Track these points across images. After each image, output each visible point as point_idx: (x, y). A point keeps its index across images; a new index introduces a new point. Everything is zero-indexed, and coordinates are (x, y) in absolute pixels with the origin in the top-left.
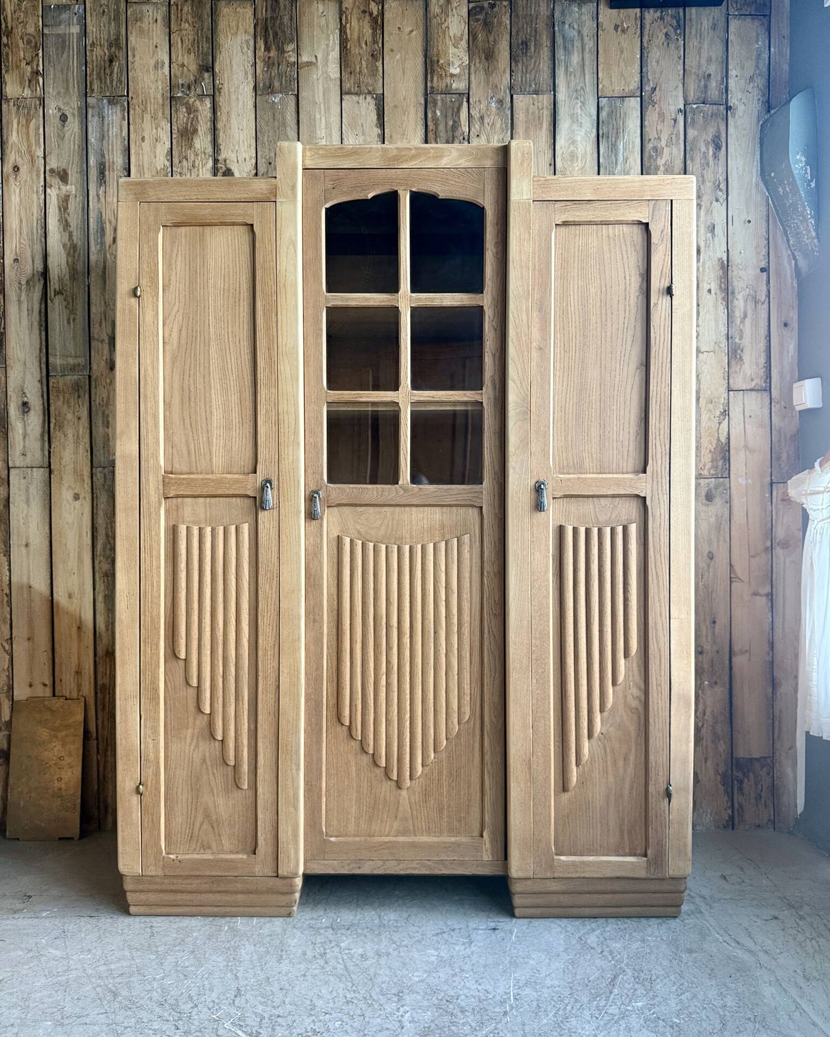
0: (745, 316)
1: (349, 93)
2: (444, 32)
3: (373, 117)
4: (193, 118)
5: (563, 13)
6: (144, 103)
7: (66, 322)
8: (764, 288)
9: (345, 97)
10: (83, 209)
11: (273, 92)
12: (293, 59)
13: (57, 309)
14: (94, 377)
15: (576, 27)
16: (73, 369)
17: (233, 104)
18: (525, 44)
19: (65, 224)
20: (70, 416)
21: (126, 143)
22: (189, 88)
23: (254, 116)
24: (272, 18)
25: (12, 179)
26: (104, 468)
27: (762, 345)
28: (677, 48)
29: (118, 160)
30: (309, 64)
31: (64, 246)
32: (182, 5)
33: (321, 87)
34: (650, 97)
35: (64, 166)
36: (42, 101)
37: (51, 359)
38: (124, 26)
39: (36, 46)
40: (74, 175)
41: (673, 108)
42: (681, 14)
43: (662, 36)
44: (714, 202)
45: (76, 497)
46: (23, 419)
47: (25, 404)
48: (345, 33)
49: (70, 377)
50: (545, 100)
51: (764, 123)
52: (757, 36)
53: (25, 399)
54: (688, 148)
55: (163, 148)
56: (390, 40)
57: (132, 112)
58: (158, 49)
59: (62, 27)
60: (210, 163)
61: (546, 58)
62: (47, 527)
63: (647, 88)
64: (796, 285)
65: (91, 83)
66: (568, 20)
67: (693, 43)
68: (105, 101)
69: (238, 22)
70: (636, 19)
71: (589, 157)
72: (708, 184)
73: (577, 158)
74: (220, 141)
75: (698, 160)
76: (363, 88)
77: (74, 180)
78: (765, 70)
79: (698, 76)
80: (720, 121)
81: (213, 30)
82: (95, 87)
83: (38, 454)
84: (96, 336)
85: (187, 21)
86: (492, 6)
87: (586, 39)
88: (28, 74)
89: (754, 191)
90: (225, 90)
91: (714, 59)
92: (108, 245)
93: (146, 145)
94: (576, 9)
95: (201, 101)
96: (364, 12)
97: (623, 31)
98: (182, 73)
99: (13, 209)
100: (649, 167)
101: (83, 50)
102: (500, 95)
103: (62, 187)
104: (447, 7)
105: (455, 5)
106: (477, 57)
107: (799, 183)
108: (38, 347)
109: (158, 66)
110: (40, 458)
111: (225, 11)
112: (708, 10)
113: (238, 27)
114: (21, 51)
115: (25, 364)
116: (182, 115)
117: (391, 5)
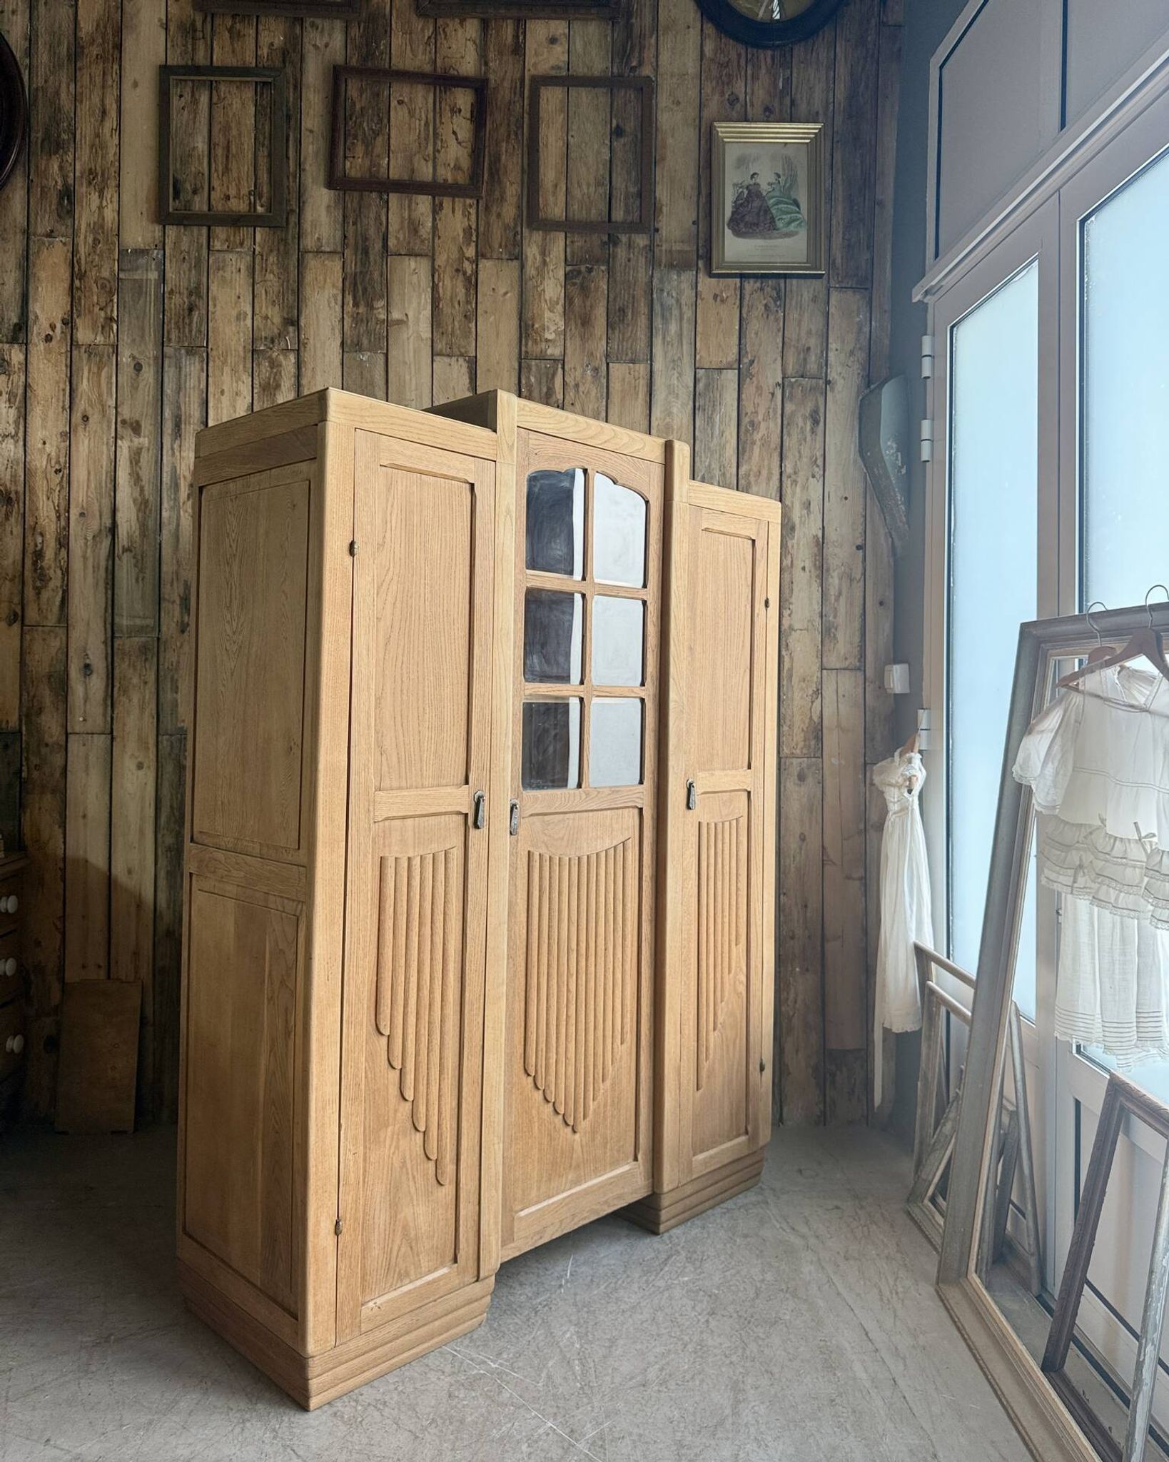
0: (840, 594)
1: (440, 354)
2: (540, 295)
3: (465, 381)
4: (276, 374)
5: (661, 281)
6: (225, 355)
7: (134, 580)
8: (860, 565)
9: (437, 359)
10: (156, 462)
11: (361, 350)
12: (383, 317)
13: (125, 567)
14: (163, 638)
15: (674, 295)
16: (141, 630)
17: (319, 361)
18: (622, 311)
19: (136, 478)
20: (135, 680)
21: (204, 395)
22: (272, 341)
23: (340, 374)
24: (361, 272)
25: (80, 429)
26: (171, 735)
27: (857, 624)
28: (777, 320)
29: (195, 411)
30: (399, 322)
31: (135, 501)
32: (268, 255)
33: (411, 346)
34: (748, 370)
35: (137, 417)
36: (116, 348)
37: (117, 620)
38: (205, 274)
39: (110, 291)
40: (147, 427)
41: (771, 382)
42: (782, 285)
43: (761, 308)
44: (811, 479)
45: (140, 766)
46: (85, 682)
47: (87, 666)
48: (438, 292)
49: (137, 639)
50: (642, 369)
51: (863, 398)
52: (859, 308)
53: (88, 661)
54: (785, 422)
55: (244, 403)
56: (485, 302)
57: (211, 364)
58: (241, 300)
59: (140, 272)
61: (643, 326)
62: (107, 797)
63: (746, 360)
64: (892, 563)
65: (168, 333)
66: (667, 287)
67: (793, 315)
68: (183, 351)
69: (325, 274)
70: (735, 289)
71: (684, 430)
72: (805, 460)
73: (673, 430)
75: (795, 437)
76: (456, 351)
77: (147, 433)
78: (865, 343)
79: (797, 348)
80: (819, 395)
81: (299, 282)
82: (173, 337)
83: (100, 720)
84: (166, 596)
85: (272, 272)
86: (590, 270)
87: (685, 308)
88: (102, 320)
89: (852, 467)
90: (310, 346)
91: (814, 332)
92: (181, 501)
93: (225, 400)
94: (675, 277)
95: (286, 356)
96: (457, 270)
97: (723, 301)
98: (266, 325)
99: (81, 462)
100: (745, 442)
101: (160, 296)
102: (596, 364)
103: (134, 439)
104: (543, 270)
105: (552, 267)
106: (573, 322)
107: (890, 469)
108: (103, 606)
109: (239, 317)
110: (102, 724)
111: (312, 263)
112: (809, 281)
113: (325, 281)
114: (95, 296)
115: (88, 624)
116: (264, 369)
117: (485, 265)
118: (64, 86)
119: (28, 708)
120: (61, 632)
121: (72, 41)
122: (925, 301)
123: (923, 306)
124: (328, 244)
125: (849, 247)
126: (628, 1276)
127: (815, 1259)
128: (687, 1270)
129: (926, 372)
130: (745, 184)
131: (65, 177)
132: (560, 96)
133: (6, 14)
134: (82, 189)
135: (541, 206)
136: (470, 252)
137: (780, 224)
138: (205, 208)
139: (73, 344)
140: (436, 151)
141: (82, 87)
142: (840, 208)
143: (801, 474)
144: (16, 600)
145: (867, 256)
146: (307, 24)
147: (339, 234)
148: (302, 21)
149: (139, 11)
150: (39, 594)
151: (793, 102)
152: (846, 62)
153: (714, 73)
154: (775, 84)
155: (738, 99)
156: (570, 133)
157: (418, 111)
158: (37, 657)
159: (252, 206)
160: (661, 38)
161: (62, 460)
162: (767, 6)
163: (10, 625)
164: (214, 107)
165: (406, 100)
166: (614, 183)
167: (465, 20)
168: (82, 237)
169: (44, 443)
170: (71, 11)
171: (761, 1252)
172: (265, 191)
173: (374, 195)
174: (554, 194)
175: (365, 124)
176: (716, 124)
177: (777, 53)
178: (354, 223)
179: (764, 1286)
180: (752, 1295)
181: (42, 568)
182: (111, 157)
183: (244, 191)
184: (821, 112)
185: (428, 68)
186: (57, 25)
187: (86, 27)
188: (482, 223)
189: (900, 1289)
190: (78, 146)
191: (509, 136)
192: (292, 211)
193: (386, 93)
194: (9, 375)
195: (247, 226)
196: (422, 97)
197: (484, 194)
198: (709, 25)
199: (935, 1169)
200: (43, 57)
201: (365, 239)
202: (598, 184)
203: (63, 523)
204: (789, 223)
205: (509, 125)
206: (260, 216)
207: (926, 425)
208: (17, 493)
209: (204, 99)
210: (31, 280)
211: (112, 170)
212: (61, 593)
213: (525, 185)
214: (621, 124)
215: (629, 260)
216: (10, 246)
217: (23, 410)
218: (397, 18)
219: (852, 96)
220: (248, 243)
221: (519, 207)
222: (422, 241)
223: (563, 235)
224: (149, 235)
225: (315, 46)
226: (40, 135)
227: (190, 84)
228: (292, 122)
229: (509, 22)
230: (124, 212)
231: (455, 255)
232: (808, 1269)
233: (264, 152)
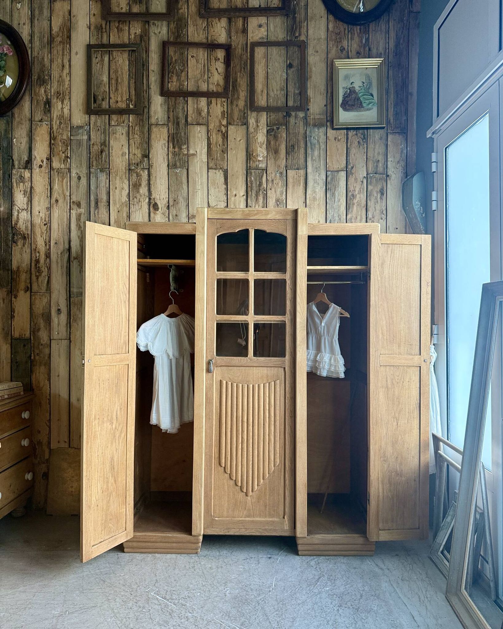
1: (212, 168)
2: (256, 140)
3: (222, 180)
4: (139, 179)
5: (310, 132)
6: (117, 172)
7: (79, 272)
9: (210, 170)
11: (176, 168)
12: (186, 152)
13: (75, 266)
15: (316, 138)
17: (158, 173)
18: (293, 146)
19: (79, 227)
20: (80, 316)
21: (108, 190)
22: (137, 165)
23: (167, 179)
24: (176, 133)
25: (55, 206)
28: (364, 148)
29: (104, 197)
30: (193, 155)
31: (79, 237)
32: (135, 127)
33: (198, 165)
34: (351, 171)
35: (79, 200)
36: (69, 170)
37: (72, 289)
38: (108, 136)
39: (67, 145)
40: (83, 204)
41: (361, 176)
42: (366, 132)
43: (356, 143)
44: (380, 220)
46: (58, 317)
47: (59, 310)
48: (210, 141)
49: (80, 298)
50: (302, 172)
51: (404, 183)
52: (401, 142)
53: (59, 308)
54: (368, 195)
55: (125, 193)
56: (231, 144)
57: (111, 176)
58: (124, 147)
59: (79, 136)
60: (147, 200)
61: (302, 153)
62: (68, 367)
63: (350, 167)
65: (92, 162)
66: (313, 135)
67: (371, 146)
68: (98, 170)
69: (160, 135)
70: (344, 135)
71: (322, 199)
72: (377, 211)
73: (316, 199)
74: (152, 190)
76: (218, 167)
77: (83, 207)
78: (405, 158)
79: (373, 161)
80: (384, 182)
81: (149, 138)
82: (94, 164)
83: (65, 333)
85: (137, 134)
86: (278, 129)
87: (321, 144)
88: (63, 158)
89: (399, 214)
90: (154, 166)
91: (381, 153)
93: (117, 191)
94: (317, 130)
95: (143, 171)
96: (219, 131)
97: (338, 140)
98: (134, 158)
99: (55, 220)
100: (350, 204)
101: (88, 147)
102: (281, 170)
103: (78, 210)
104: (257, 129)
105: (261, 128)
106: (270, 152)
107: (417, 214)
108: (66, 283)
109: (123, 154)
110: (66, 335)
111: (154, 129)
112: (378, 130)
113: (160, 137)
114: (60, 147)
115: (59, 291)
116: (134, 177)
117: (230, 127)
118: (46, 55)
119: (34, 329)
120: (48, 295)
121: (49, 36)
122: (433, 137)
123: (432, 139)
124: (161, 121)
125: (396, 114)
126: (301, 587)
127: (388, 580)
128: (328, 584)
129: (434, 169)
130: (348, 87)
131: (47, 96)
132: (264, 51)
133: (21, 25)
134: (54, 101)
135: (256, 100)
136: (224, 122)
137: (364, 105)
138: (108, 107)
139: (51, 168)
140: (209, 78)
141: (54, 55)
142: (392, 97)
143: (376, 218)
144: (28, 281)
145: (405, 118)
146: (151, 24)
147: (166, 116)
148: (148, 22)
149: (77, 21)
150: (38, 278)
151: (370, 50)
152: (394, 30)
153: (334, 37)
154: (361, 42)
155: (344, 49)
156: (269, 67)
157: (200, 60)
158: (37, 306)
159: (128, 105)
160: (309, 23)
161: (47, 220)
162: (357, 6)
163: (26, 292)
164: (111, 62)
165: (195, 55)
166: (288, 89)
167: (221, 18)
168: (54, 122)
169: (39, 212)
170: (49, 23)
171: (362, 576)
172: (133, 98)
173: (181, 98)
174: (262, 95)
175: (177, 67)
176: (335, 60)
177: (362, 27)
178: (173, 111)
179: (364, 593)
180: (359, 597)
181: (39, 267)
182: (66, 86)
183: (124, 99)
184: (383, 52)
185: (204, 41)
186: (42, 29)
187: (55, 29)
188: (229, 109)
189: (429, 596)
190: (52, 81)
191: (241, 70)
192: (145, 107)
193: (186, 53)
194: (24, 183)
195: (126, 114)
196: (202, 54)
197: (230, 96)
198: (331, 16)
199: (443, 538)
200: (37, 43)
201: (178, 118)
202: (282, 89)
203: (48, 247)
204: (369, 104)
205: (241, 65)
206: (132, 110)
207: (434, 194)
208: (28, 234)
209: (106, 59)
210: (33, 141)
211: (67, 92)
212: (47, 278)
213: (249, 92)
214: (291, 62)
215: (296, 124)
216: (23, 126)
217: (30, 198)
218: (191, 19)
219: (397, 45)
220: (126, 121)
221: (246, 101)
222: (203, 118)
223: (265, 113)
224: (83, 120)
225: (155, 33)
226: (36, 77)
227: (100, 52)
228: (145, 68)
229: (241, 18)
230: (72, 110)
231: (217, 124)
232: (385, 585)
233: (132, 81)
